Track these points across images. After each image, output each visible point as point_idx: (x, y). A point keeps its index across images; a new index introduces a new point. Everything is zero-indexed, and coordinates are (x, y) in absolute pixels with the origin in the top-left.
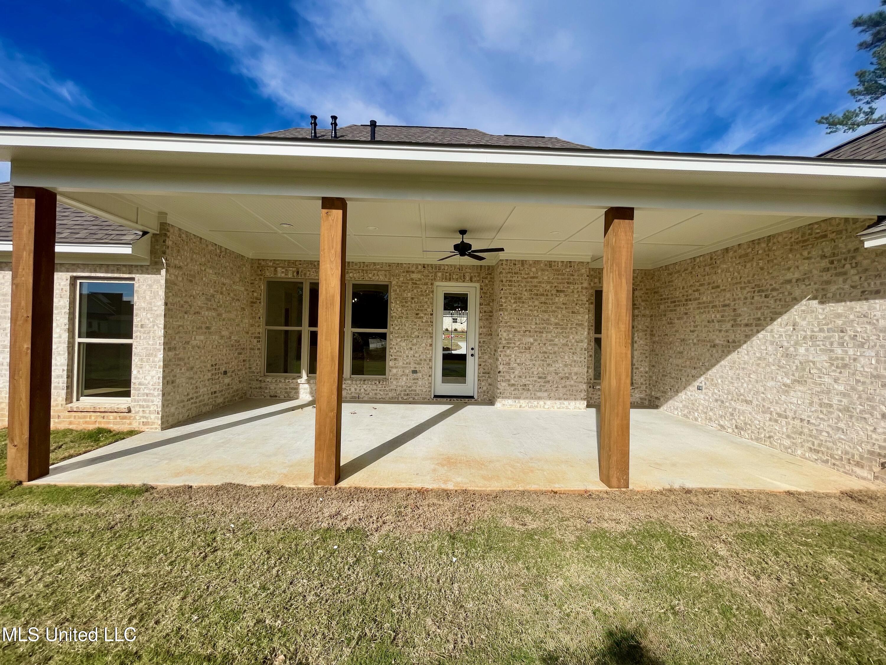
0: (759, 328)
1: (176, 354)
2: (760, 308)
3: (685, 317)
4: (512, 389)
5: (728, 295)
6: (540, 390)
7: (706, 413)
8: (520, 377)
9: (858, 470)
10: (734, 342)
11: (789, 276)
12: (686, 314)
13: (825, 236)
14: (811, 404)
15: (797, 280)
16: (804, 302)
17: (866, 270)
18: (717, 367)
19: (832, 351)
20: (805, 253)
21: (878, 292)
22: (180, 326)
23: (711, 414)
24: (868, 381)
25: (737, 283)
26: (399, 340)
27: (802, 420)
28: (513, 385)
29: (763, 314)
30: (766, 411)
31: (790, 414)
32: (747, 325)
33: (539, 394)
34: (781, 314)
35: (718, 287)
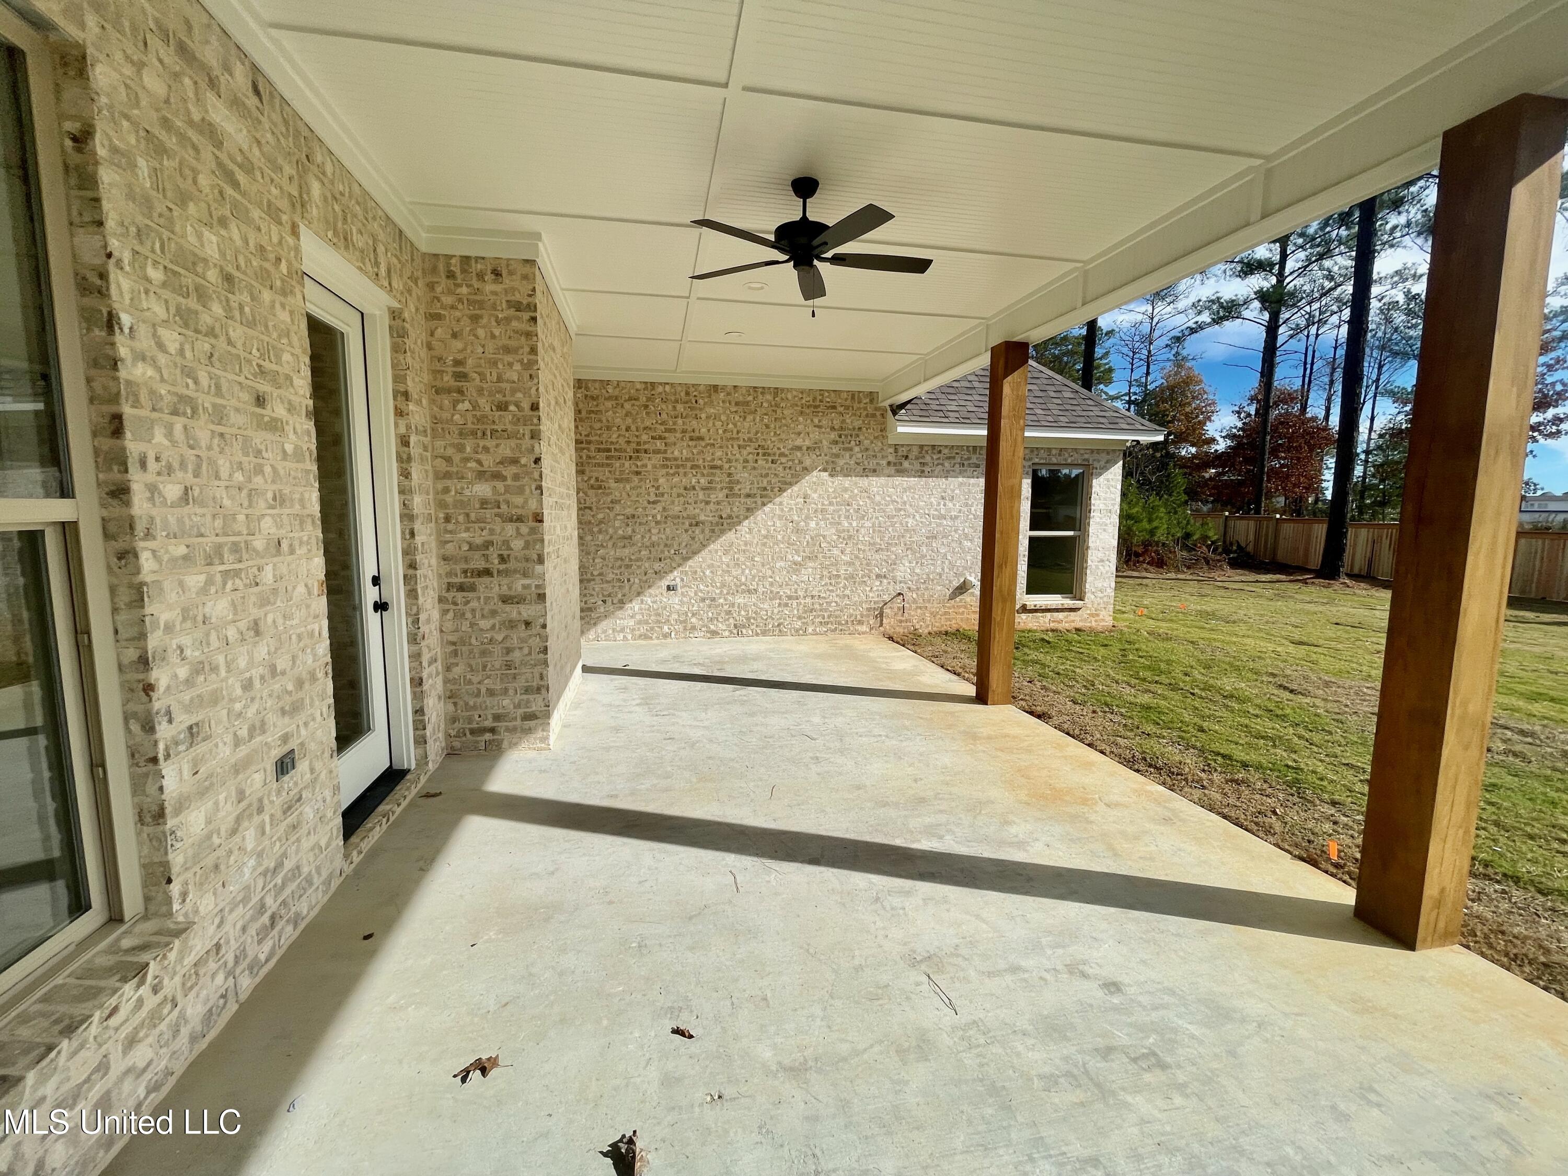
0: (765, 500)
2: (767, 475)
3: (636, 479)
5: (719, 453)
7: (685, 621)
9: (859, 628)
10: (730, 517)
11: (799, 442)
12: (638, 473)
13: (834, 407)
14: (821, 578)
15: (808, 448)
16: (815, 473)
17: (867, 449)
18: (704, 553)
19: (839, 524)
20: (816, 421)
21: (875, 471)
23: (694, 620)
24: (867, 548)
25: (732, 439)
27: (813, 597)
29: (769, 482)
30: (775, 596)
31: (801, 593)
32: (748, 496)
34: (791, 484)
35: (701, 438)
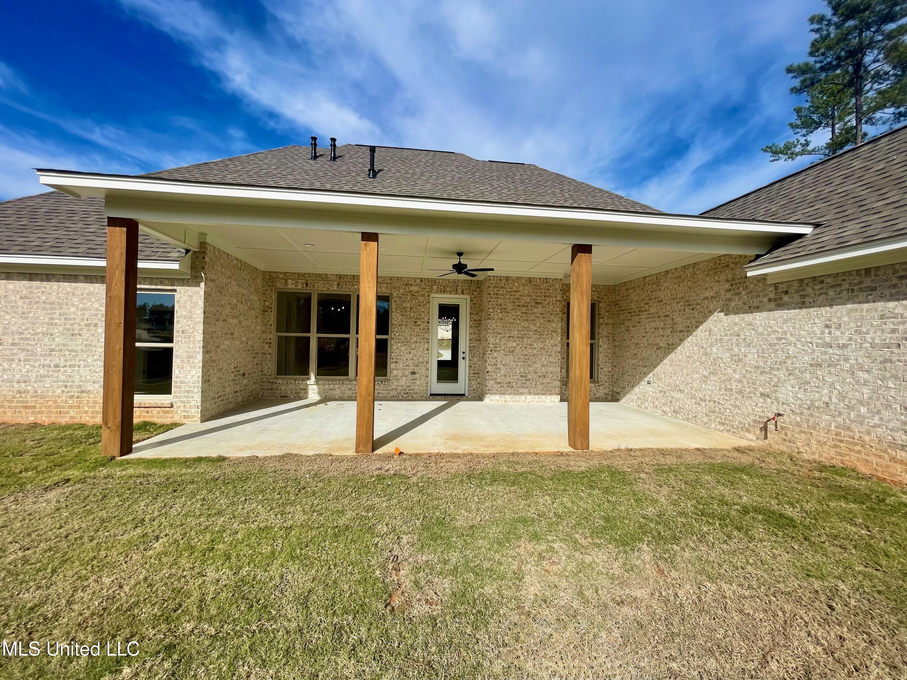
0: (689, 334)
1: (210, 357)
2: (689, 318)
3: (638, 325)
4: (499, 386)
5: (669, 308)
6: (522, 387)
7: (653, 402)
8: (505, 376)
9: (747, 434)
10: (672, 345)
11: (707, 294)
12: (639, 322)
13: (728, 266)
14: (720, 389)
15: (712, 297)
16: (716, 314)
17: (751, 292)
18: (661, 365)
19: (732, 350)
20: (716, 278)
21: (758, 307)
22: (213, 332)
23: (657, 403)
24: (753, 370)
25: (674, 299)
26: (399, 345)
27: (715, 402)
28: (499, 383)
29: (691, 322)
30: (693, 397)
31: (708, 398)
32: (680, 331)
33: (521, 390)
34: (701, 323)
35: (662, 301)
